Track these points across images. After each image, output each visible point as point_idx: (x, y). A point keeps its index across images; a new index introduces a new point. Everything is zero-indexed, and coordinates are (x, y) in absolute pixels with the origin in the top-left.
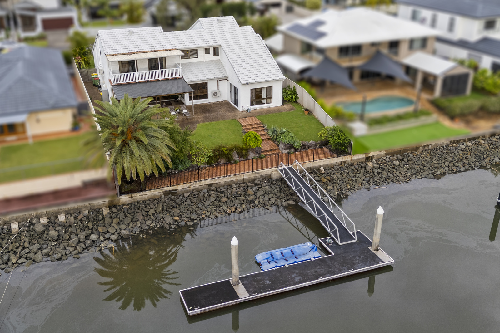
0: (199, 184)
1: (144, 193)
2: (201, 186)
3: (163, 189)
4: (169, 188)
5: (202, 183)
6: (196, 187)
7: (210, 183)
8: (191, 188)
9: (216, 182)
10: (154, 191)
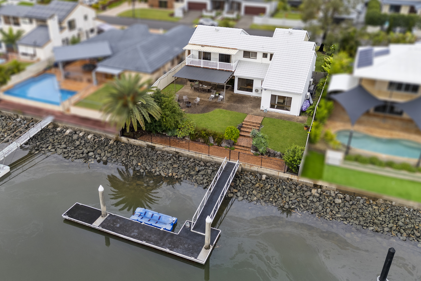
0: (169, 148)
1: (135, 140)
2: (171, 150)
3: (146, 142)
4: (150, 144)
5: (172, 149)
6: (168, 150)
7: (177, 151)
8: (164, 149)
9: (181, 152)
10: (141, 142)
